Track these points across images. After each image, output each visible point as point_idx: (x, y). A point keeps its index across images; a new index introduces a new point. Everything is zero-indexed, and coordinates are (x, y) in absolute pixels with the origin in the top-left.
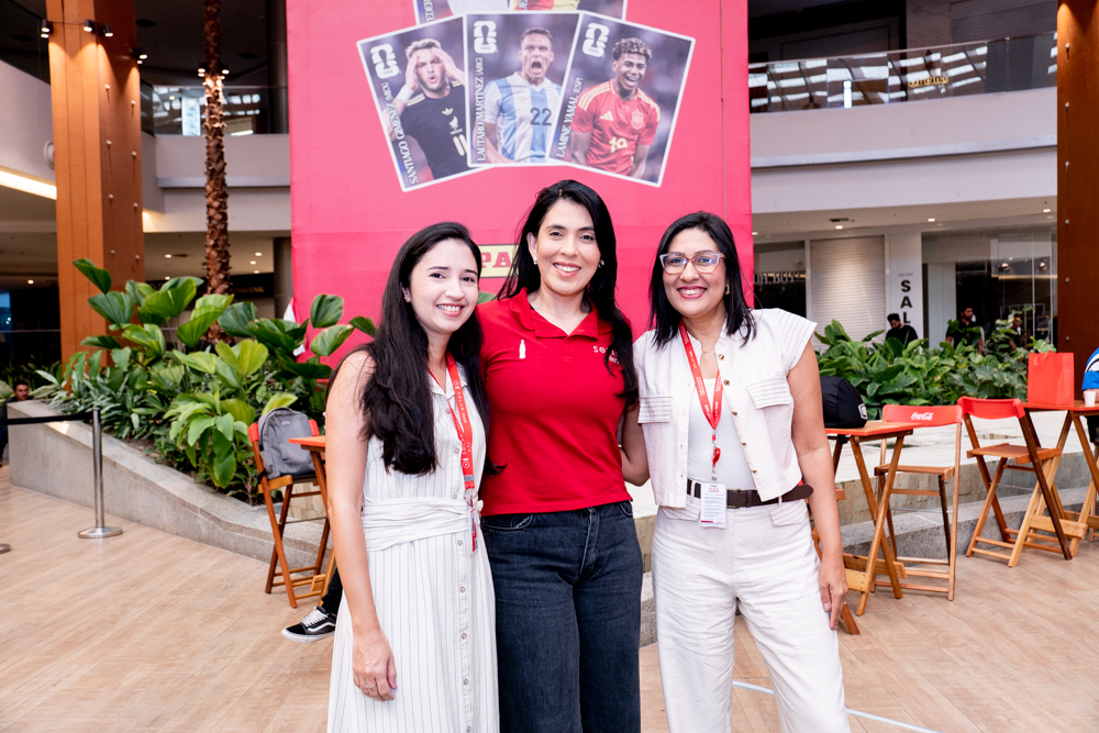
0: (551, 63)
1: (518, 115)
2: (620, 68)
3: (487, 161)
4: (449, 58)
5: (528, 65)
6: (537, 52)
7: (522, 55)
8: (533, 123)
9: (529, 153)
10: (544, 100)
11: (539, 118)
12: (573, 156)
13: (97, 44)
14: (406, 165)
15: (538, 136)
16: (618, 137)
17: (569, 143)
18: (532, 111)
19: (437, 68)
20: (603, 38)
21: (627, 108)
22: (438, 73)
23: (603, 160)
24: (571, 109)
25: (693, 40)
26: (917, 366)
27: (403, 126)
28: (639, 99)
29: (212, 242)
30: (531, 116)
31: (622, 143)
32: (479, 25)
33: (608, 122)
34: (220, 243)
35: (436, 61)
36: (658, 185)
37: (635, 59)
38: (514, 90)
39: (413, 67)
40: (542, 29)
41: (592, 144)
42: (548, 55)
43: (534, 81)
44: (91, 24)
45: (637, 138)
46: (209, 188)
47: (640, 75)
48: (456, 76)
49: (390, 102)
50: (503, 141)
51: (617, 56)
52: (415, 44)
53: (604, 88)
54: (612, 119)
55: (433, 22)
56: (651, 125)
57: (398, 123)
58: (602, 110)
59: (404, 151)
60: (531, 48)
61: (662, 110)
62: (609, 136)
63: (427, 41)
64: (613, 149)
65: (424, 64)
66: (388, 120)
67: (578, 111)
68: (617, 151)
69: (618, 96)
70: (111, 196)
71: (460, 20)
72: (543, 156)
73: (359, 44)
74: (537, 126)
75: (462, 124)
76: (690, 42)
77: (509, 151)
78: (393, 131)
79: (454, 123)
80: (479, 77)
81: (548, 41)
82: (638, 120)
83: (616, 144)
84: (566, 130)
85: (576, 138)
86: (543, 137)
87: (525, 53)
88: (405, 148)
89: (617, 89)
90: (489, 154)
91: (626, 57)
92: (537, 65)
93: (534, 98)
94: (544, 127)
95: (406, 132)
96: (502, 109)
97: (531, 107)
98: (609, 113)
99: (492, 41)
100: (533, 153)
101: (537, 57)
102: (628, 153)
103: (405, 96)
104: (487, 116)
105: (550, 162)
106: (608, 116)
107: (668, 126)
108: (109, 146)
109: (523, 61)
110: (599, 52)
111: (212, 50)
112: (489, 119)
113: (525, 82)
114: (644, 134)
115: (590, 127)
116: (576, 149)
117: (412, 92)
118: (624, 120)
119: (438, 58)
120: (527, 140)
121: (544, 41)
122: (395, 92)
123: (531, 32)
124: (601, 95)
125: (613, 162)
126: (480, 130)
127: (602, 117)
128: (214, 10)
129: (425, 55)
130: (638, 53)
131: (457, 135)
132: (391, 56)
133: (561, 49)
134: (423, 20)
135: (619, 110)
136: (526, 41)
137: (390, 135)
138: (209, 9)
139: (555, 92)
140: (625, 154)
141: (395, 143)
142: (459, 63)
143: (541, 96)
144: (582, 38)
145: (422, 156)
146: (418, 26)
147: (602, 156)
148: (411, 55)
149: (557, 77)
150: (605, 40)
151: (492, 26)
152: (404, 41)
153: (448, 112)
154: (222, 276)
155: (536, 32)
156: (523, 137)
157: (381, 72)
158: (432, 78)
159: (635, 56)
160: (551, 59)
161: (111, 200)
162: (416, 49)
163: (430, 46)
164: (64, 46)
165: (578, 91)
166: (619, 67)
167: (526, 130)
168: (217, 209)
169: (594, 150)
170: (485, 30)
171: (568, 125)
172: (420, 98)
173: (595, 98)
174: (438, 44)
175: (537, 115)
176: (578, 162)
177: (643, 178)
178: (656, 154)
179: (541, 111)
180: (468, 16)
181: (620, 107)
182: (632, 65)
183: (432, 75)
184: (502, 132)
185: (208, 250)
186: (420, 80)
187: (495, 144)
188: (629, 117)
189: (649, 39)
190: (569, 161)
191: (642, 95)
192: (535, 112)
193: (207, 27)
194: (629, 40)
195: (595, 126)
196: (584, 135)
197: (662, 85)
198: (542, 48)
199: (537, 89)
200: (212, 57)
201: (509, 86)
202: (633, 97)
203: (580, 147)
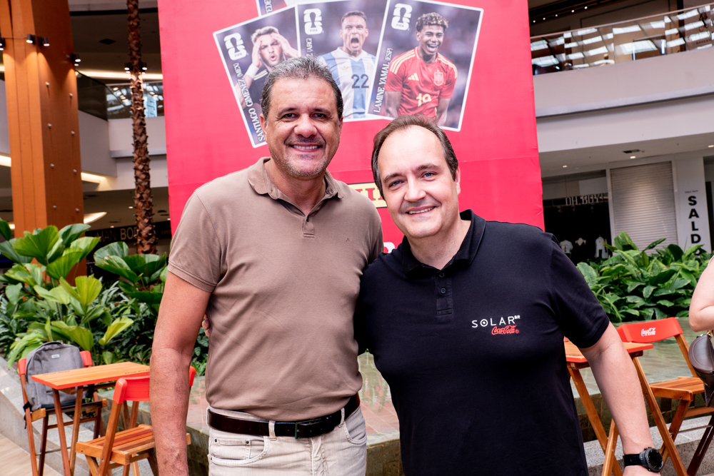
0: (366, 38)
1: (342, 81)
2: (422, 38)
4: (286, 40)
5: (348, 41)
6: (354, 30)
7: (343, 33)
8: (354, 87)
9: (352, 111)
10: (362, 68)
11: (358, 82)
12: (388, 111)
13: (38, 52)
14: (255, 127)
15: (359, 97)
16: (423, 93)
17: (383, 100)
18: (353, 78)
19: (276, 49)
20: (408, 15)
21: (430, 69)
22: (277, 53)
23: (412, 113)
24: (384, 74)
25: (482, 11)
26: (690, 269)
27: (251, 96)
28: (440, 62)
29: (138, 196)
30: (352, 81)
31: (426, 98)
32: (308, 12)
33: (415, 81)
34: (144, 196)
35: (275, 43)
36: (458, 130)
37: (435, 30)
38: (337, 61)
39: (258, 49)
40: (358, 11)
41: (403, 100)
42: (364, 32)
43: (353, 54)
44: (32, 38)
45: (439, 93)
46: (135, 155)
47: (439, 42)
48: (291, 54)
49: (241, 78)
51: (419, 28)
52: (258, 31)
53: (410, 55)
54: (417, 79)
55: (271, 13)
56: (450, 82)
57: (247, 94)
58: (409, 73)
59: (253, 116)
60: (350, 27)
61: (458, 69)
62: (416, 93)
63: (267, 28)
64: (420, 103)
65: (266, 46)
66: (240, 93)
67: (390, 74)
68: (422, 105)
69: (422, 61)
70: (52, 165)
71: (293, 9)
72: (364, 113)
73: (215, 34)
74: (357, 89)
76: (479, 12)
78: (244, 101)
80: (309, 53)
81: (363, 20)
82: (439, 78)
83: (421, 99)
84: (381, 91)
85: (389, 96)
86: (363, 97)
87: (345, 31)
88: (254, 113)
89: (421, 55)
91: (427, 29)
92: (355, 40)
93: (353, 67)
94: (363, 89)
95: (254, 101)
97: (352, 74)
98: (415, 75)
99: (318, 24)
100: (355, 111)
101: (355, 34)
102: (433, 105)
103: (252, 73)
105: (369, 117)
106: (414, 77)
107: (464, 81)
108: (50, 128)
109: (344, 38)
110: (405, 26)
111: (134, 53)
113: (346, 55)
114: (444, 89)
115: (400, 86)
116: (389, 105)
117: (258, 69)
118: (428, 79)
119: (276, 41)
120: (350, 101)
121: (360, 21)
122: (244, 70)
123: (349, 15)
124: (408, 60)
125: (421, 113)
127: (409, 78)
128: (135, 24)
129: (267, 40)
130: (437, 24)
132: (240, 42)
133: (374, 26)
134: (264, 12)
135: (423, 71)
136: (346, 22)
137: (242, 104)
138: (131, 23)
139: (371, 61)
140: (429, 107)
141: (246, 110)
142: (293, 45)
143: (359, 65)
144: (391, 16)
146: (260, 17)
147: (411, 110)
148: (255, 40)
149: (371, 49)
150: (409, 16)
151: (318, 12)
152: (249, 29)
154: (146, 221)
155: (354, 14)
156: (346, 98)
157: (233, 56)
158: (273, 57)
159: (434, 27)
160: (367, 35)
161: (53, 168)
162: (259, 35)
163: (270, 32)
164: (14, 56)
165: (389, 59)
166: (421, 36)
167: (349, 92)
168: (141, 171)
169: (404, 105)
170: (313, 16)
171: (382, 86)
172: (264, 73)
173: (403, 64)
174: (276, 30)
175: (357, 80)
176: (391, 116)
177: (445, 125)
178: (455, 106)
179: (360, 77)
180: (299, 6)
181: (424, 69)
182: (432, 34)
183: (272, 55)
185: (136, 202)
186: (264, 59)
188: (432, 77)
189: (445, 12)
190: (384, 115)
191: (442, 58)
192: (356, 78)
193: (130, 37)
194: (429, 14)
195: (404, 86)
196: (395, 94)
197: (458, 49)
198: (358, 27)
199: (356, 59)
200: (135, 59)
201: (334, 59)
202: (434, 60)
203: (392, 103)
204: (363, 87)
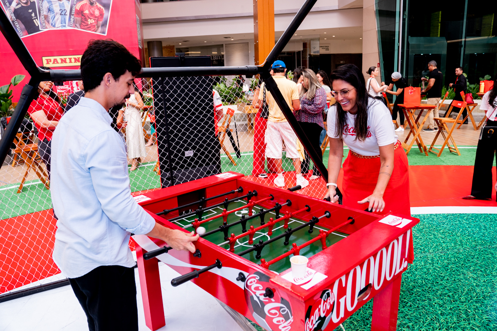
1: (55, 12)
3: (46, 28)
8: (61, 14)
9: (61, 25)
10: (64, 6)
11: (63, 13)
12: (76, 26)
14: (18, 30)
15: (63, 19)
16: (91, 19)
17: (74, 21)
18: (60, 10)
21: (93, 9)
23: (86, 27)
24: (74, 10)
27: (15, 16)
28: (97, 6)
30: (60, 12)
31: (92, 21)
33: (87, 14)
36: (106, 35)
38: (53, 3)
41: (82, 22)
43: (59, 0)
45: (98, 19)
49: (9, 7)
50: (51, 21)
56: (102, 15)
57: (13, 15)
58: (84, 10)
61: (105, 9)
62: (88, 18)
64: (89, 23)
66: (10, 14)
67: (76, 10)
68: (91, 24)
69: (90, 5)
72: (65, 26)
74: (62, 16)
75: (36, 15)
77: (53, 24)
79: (33, 15)
82: (97, 13)
83: (90, 21)
84: (72, 17)
85: (76, 19)
86: (65, 19)
88: (17, 24)
89: (89, 2)
90: (46, 25)
93: (60, 6)
95: (16, 18)
96: (49, 10)
98: (87, 10)
102: (95, 24)
103: (14, 5)
104: (44, 12)
105: (68, 28)
106: (87, 12)
107: (107, 14)
112: (45, 13)
114: (99, 17)
115: (81, 15)
116: (76, 23)
117: (17, 4)
118: (92, 13)
120: (59, 21)
124: (84, 4)
125: (90, 27)
126: (42, 17)
127: (84, 12)
131: (35, 19)
139: (68, 4)
140: (93, 24)
141: (13, 22)
143: (62, 5)
145: (23, 26)
153: (30, 11)
156: (58, 19)
165: (75, 3)
167: (58, 17)
169: (83, 24)
171: (73, 15)
172: (19, 6)
173: (82, 6)
176: (78, 28)
177: (100, 33)
178: (104, 25)
179: (63, 10)
181: (90, 8)
184: (50, 18)
187: (48, 22)
188: (94, 12)
191: (98, 4)
195: (82, 15)
196: (79, 19)
199: (61, 2)
201: (51, 2)
202: (95, 5)
203: (78, 22)
204: (65, 15)
